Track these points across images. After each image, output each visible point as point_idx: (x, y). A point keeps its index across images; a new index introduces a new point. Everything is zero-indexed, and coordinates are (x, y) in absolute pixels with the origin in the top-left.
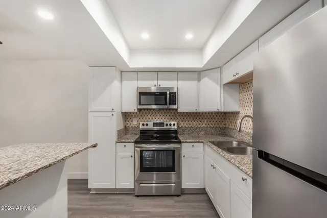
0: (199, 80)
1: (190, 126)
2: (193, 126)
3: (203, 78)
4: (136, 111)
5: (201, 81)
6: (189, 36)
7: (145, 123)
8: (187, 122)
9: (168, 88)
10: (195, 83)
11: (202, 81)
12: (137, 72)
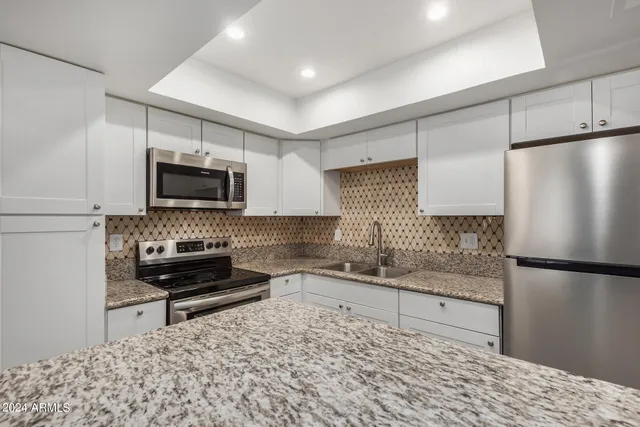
0: (280, 156)
1: (250, 246)
2: (256, 245)
3: (286, 153)
4: (144, 213)
5: (284, 158)
6: (308, 73)
7: (156, 245)
8: (245, 237)
9: (231, 164)
10: (273, 159)
11: (286, 158)
12: (148, 106)
